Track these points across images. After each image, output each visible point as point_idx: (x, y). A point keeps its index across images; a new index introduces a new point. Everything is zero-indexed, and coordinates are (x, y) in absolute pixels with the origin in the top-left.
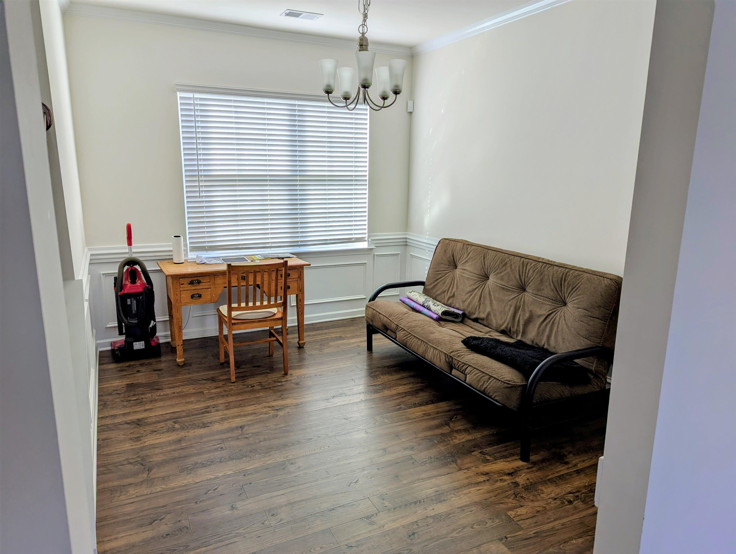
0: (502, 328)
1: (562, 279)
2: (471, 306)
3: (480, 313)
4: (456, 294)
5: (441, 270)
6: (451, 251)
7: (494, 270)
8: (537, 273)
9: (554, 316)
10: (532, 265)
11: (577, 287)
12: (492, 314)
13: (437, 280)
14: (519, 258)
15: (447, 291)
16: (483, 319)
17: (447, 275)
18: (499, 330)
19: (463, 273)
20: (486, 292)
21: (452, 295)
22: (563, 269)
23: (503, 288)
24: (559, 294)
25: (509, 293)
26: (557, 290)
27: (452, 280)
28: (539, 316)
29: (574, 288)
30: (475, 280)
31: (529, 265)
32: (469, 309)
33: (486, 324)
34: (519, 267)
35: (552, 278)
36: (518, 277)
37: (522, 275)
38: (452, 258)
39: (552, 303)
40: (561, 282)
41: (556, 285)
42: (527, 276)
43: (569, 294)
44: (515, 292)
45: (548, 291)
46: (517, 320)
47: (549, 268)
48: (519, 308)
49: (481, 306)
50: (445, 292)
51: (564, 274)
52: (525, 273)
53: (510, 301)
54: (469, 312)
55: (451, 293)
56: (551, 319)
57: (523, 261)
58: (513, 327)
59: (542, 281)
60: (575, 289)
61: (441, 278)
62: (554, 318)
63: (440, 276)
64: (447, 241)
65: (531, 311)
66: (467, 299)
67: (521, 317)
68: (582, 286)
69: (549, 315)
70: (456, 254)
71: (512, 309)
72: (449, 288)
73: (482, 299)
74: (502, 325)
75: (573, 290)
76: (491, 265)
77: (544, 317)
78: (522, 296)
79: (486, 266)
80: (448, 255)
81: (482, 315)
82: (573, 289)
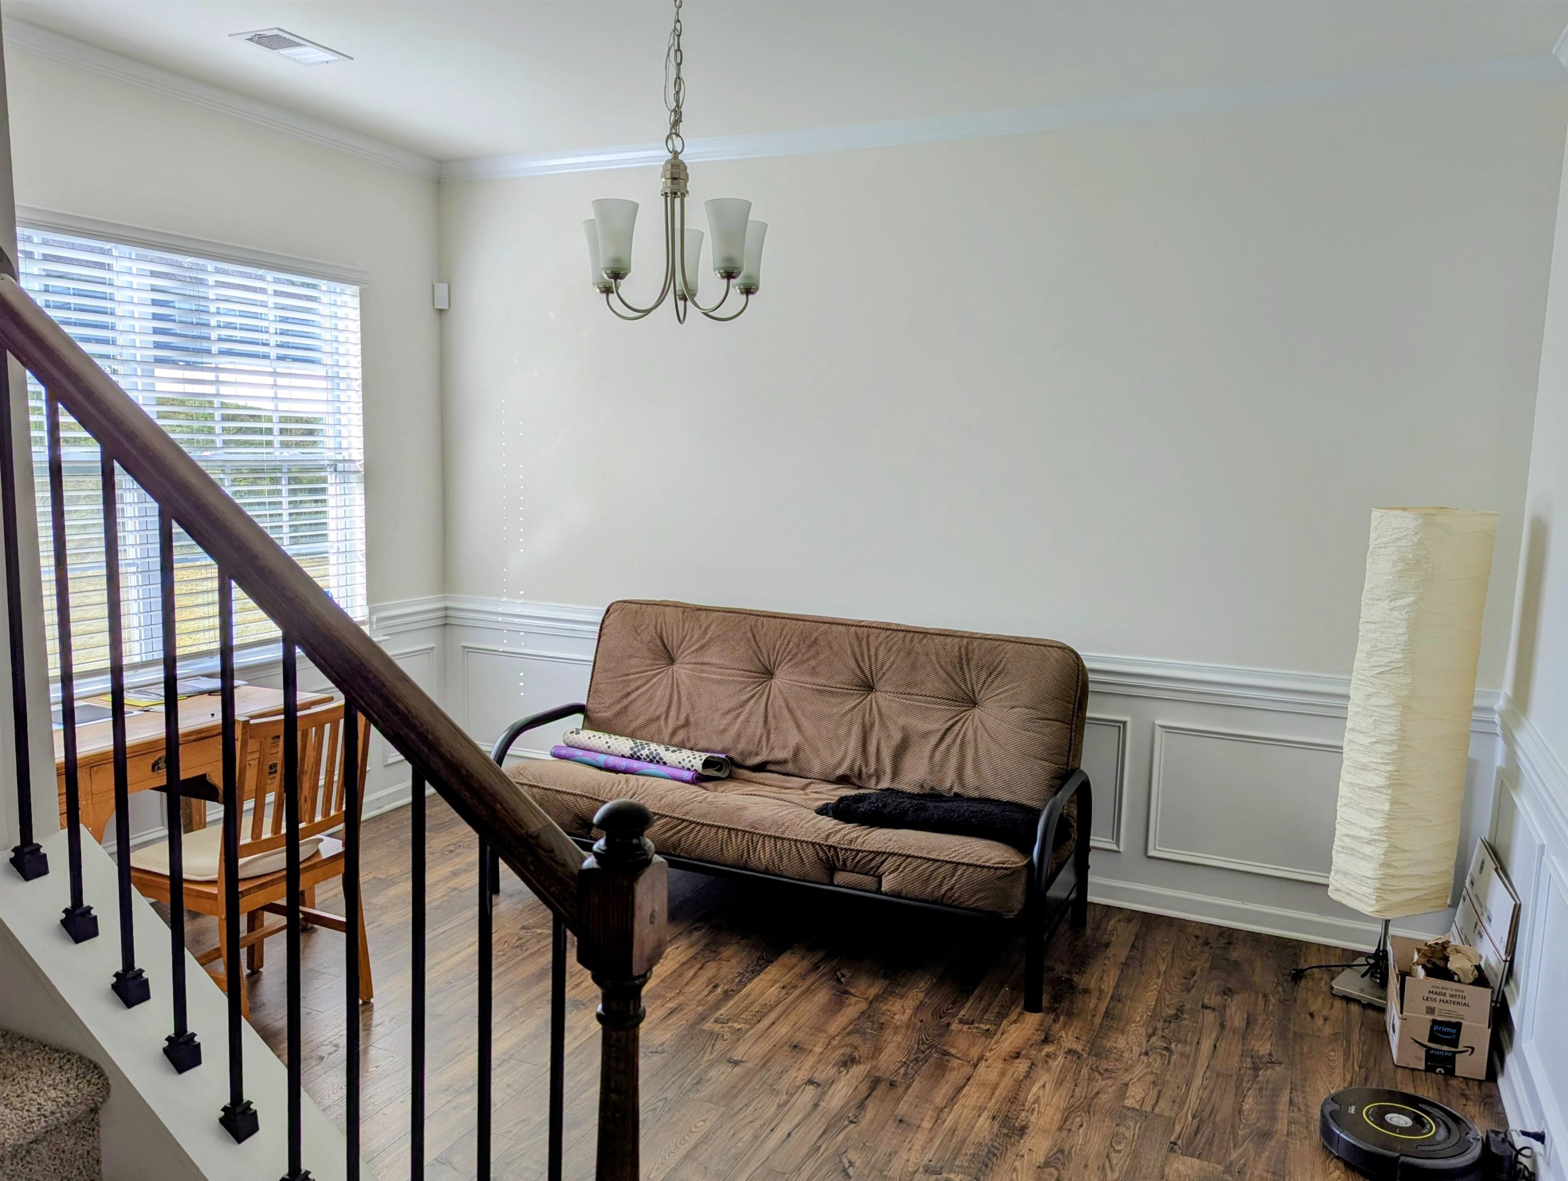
0: (840, 772)
1: (961, 658)
2: (743, 741)
3: (772, 749)
4: (692, 719)
5: (632, 670)
6: (652, 628)
7: (788, 658)
8: (899, 651)
9: (960, 730)
10: (880, 639)
11: (999, 669)
12: (807, 748)
13: (628, 694)
14: (843, 628)
15: (663, 717)
16: (784, 762)
17: (654, 681)
18: (832, 778)
19: (702, 671)
20: (777, 704)
21: (682, 721)
22: (956, 640)
23: (820, 691)
24: (960, 687)
25: (839, 700)
26: (953, 680)
27: (672, 691)
28: (926, 735)
29: (993, 672)
30: (741, 682)
31: (871, 639)
32: (740, 747)
33: (796, 771)
34: (851, 646)
35: (937, 658)
36: (852, 664)
37: (863, 660)
38: (658, 642)
39: (949, 705)
40: (961, 663)
41: (950, 668)
42: (876, 661)
43: (983, 684)
44: (853, 694)
45: (934, 683)
46: (872, 749)
47: (922, 640)
48: (872, 726)
49: (772, 736)
50: (659, 718)
51: (963, 649)
52: (869, 656)
53: (845, 714)
54: (742, 754)
55: (677, 719)
56: (958, 734)
57: (856, 633)
58: (866, 766)
59: (913, 667)
60: (996, 673)
61: (638, 688)
62: (962, 733)
63: (633, 687)
64: (633, 606)
65: (903, 728)
66: (730, 724)
67: (883, 745)
68: (1009, 666)
69: (948, 729)
70: (670, 631)
71: (856, 731)
72: (669, 707)
73: (770, 719)
74: (840, 764)
75: (993, 676)
76: (777, 646)
77: (940, 734)
78: (871, 702)
79: (764, 651)
80: (646, 637)
81: (779, 755)
82: (990, 674)
